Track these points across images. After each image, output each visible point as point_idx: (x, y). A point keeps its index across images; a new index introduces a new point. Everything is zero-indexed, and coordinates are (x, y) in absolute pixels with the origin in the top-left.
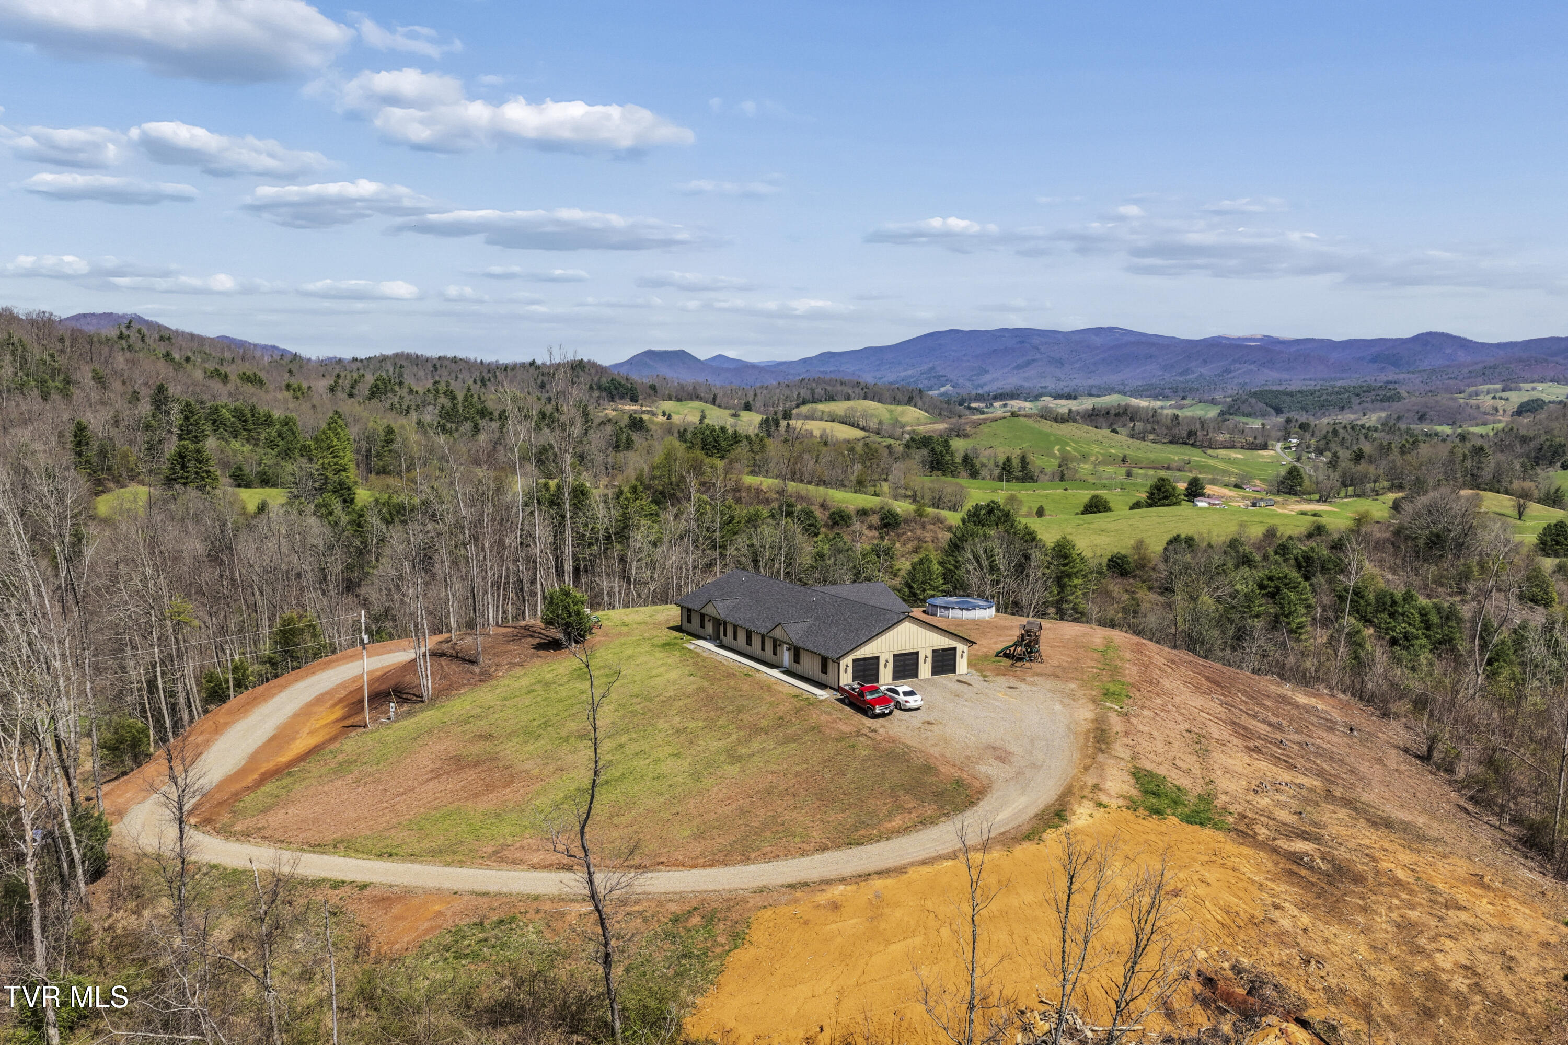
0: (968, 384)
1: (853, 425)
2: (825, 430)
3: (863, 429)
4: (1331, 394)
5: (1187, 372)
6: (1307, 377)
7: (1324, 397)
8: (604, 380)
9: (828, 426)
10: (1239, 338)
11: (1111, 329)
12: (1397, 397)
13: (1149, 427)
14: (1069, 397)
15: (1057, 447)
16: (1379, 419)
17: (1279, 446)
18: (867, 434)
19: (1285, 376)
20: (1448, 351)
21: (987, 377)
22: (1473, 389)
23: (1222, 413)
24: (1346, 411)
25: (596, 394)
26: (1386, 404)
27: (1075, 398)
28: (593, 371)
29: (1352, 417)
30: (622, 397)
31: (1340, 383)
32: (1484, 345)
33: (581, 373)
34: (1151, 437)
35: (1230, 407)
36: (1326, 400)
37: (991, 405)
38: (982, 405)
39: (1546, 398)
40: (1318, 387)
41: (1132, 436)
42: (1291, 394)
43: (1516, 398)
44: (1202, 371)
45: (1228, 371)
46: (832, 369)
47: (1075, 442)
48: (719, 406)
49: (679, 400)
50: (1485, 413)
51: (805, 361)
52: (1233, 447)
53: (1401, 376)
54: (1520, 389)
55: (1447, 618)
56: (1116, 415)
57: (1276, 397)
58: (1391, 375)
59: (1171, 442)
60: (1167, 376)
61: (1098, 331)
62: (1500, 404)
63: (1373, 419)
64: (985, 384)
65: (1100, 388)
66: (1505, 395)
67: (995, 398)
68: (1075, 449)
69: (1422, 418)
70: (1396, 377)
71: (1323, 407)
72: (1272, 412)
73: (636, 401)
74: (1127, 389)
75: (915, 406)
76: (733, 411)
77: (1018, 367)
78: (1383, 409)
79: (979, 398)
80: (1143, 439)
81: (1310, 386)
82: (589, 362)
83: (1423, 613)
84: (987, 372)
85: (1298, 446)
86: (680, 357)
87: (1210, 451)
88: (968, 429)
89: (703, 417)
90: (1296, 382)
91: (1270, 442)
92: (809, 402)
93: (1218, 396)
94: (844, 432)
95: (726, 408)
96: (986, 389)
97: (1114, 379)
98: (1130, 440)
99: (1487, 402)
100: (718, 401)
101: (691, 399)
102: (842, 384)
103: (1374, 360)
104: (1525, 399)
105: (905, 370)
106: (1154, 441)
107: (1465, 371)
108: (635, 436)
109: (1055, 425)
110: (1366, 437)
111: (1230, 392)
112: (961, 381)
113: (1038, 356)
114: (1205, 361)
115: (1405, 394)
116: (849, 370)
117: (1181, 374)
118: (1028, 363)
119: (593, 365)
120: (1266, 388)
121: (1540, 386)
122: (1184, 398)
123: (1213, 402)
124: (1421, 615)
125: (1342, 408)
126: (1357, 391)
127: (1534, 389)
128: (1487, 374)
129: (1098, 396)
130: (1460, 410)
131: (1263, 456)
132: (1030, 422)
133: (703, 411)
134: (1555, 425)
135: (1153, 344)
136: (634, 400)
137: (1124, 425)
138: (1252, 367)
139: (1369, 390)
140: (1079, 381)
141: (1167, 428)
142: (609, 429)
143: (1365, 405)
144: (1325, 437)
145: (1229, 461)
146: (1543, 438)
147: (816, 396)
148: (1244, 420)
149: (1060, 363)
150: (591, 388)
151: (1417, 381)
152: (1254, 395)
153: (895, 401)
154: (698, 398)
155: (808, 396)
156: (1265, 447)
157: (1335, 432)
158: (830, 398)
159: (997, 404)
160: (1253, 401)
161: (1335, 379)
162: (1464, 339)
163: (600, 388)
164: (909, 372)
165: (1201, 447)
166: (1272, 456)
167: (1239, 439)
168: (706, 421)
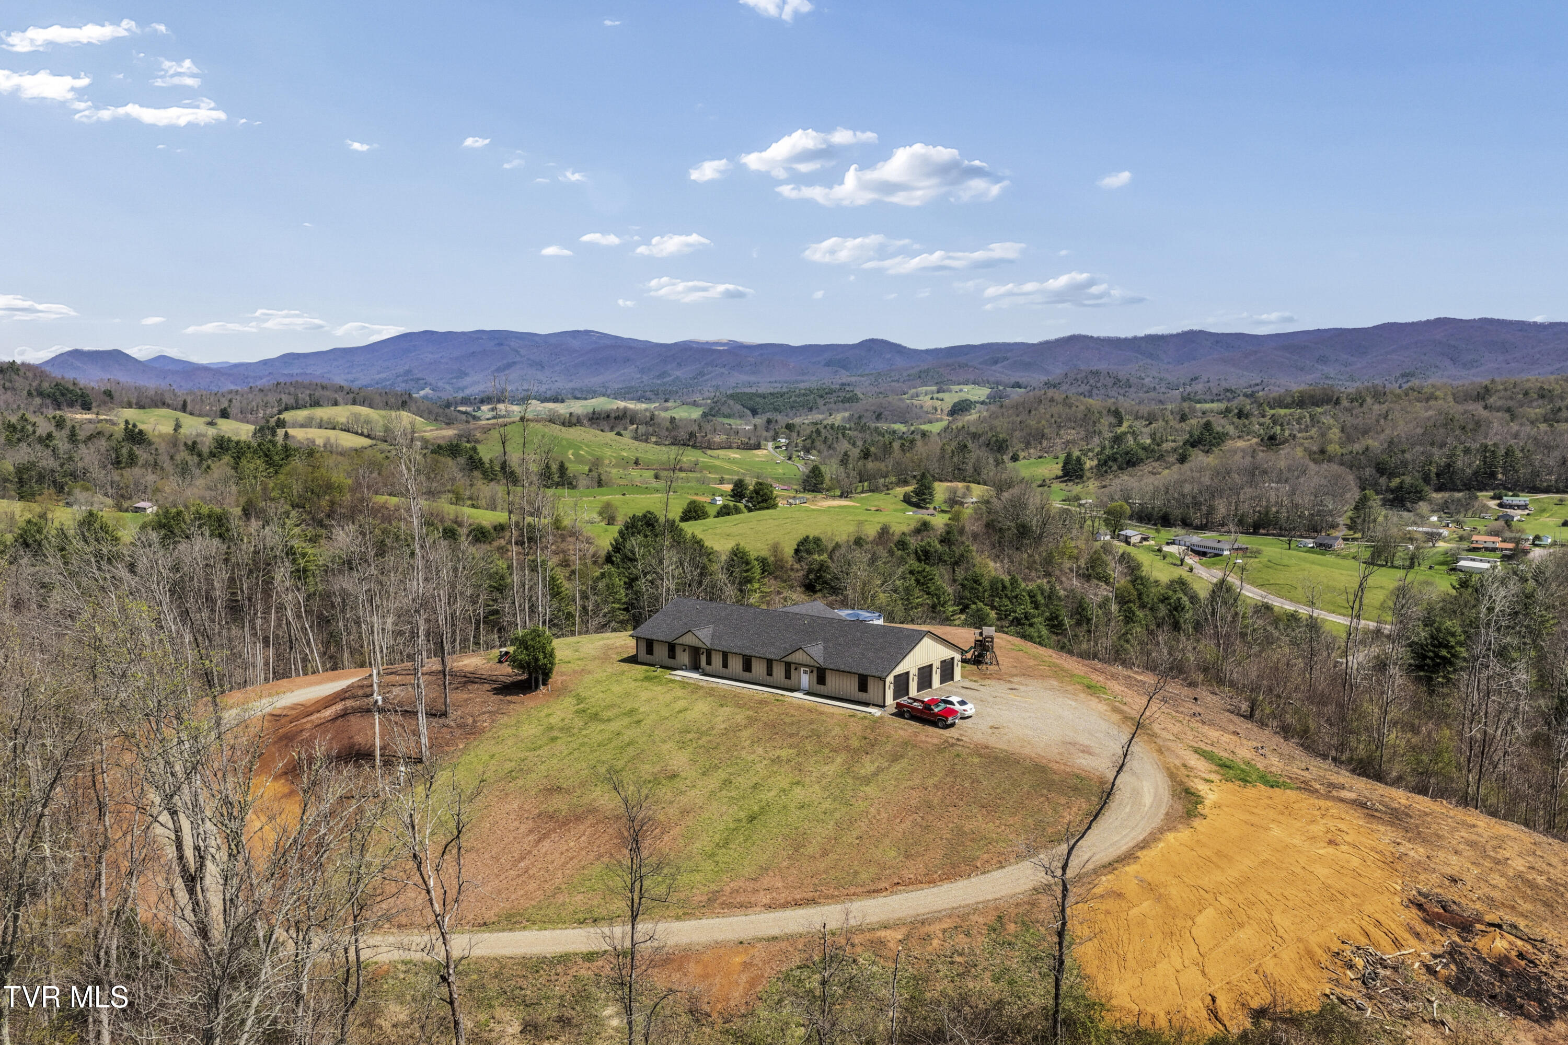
0: (447, 387)
1: (357, 433)
2: (328, 439)
3: (368, 436)
4: (798, 396)
5: (662, 375)
6: (773, 379)
7: (793, 398)
8: (46, 385)
9: (331, 433)
10: (707, 343)
11: (587, 332)
12: (854, 399)
13: (651, 429)
14: (555, 400)
15: (571, 452)
16: (843, 418)
17: (770, 445)
18: (374, 442)
19: (753, 379)
20: (888, 356)
21: (467, 380)
22: (914, 391)
23: (705, 415)
24: (814, 411)
25: (38, 401)
26: (847, 405)
27: (563, 401)
28: (30, 374)
29: (821, 417)
30: (71, 405)
31: (802, 386)
32: (915, 351)
33: (15, 377)
34: (654, 439)
35: (711, 409)
36: (795, 402)
37: (479, 409)
38: (469, 409)
39: (974, 398)
40: (784, 390)
41: (636, 439)
42: (763, 396)
43: (950, 399)
44: (678, 373)
45: (701, 374)
46: (299, 371)
47: (587, 446)
48: (191, 414)
49: (141, 406)
50: (927, 412)
51: (265, 363)
52: (730, 447)
53: (853, 379)
54: (950, 391)
55: (1050, 597)
56: (616, 418)
57: (751, 399)
58: (844, 377)
59: (673, 444)
60: (645, 378)
61: (575, 334)
62: (938, 403)
63: (838, 418)
64: (466, 387)
65: (582, 391)
66: (940, 395)
67: (482, 402)
68: (587, 452)
69: (879, 417)
70: (849, 379)
71: (794, 407)
72: (749, 412)
73: (89, 409)
74: (609, 392)
75: (410, 411)
76: (209, 419)
77: (498, 370)
78: (845, 410)
79: (466, 401)
80: (646, 441)
81: (777, 388)
82: (23, 364)
83: (1032, 595)
84: (466, 374)
85: (787, 446)
86: (116, 357)
87: (709, 452)
88: (478, 435)
89: (178, 427)
90: (764, 384)
91: (763, 442)
92: (293, 408)
93: (698, 398)
94: (349, 441)
95: (200, 415)
96: (468, 392)
97: (594, 381)
98: (637, 443)
99: (926, 402)
100: (189, 408)
101: (157, 406)
102: (323, 388)
103: (828, 364)
104: (956, 400)
105: (379, 373)
106: (656, 443)
107: (905, 374)
108: (138, 451)
109: (563, 429)
110: (844, 435)
111: (707, 394)
112: (440, 384)
113: (518, 359)
114: (679, 365)
115: (861, 396)
116: (317, 372)
117: (659, 377)
118: (509, 366)
119: (27, 367)
120: (738, 391)
121: (966, 388)
122: (666, 401)
123: (695, 404)
124: (1031, 597)
125: (811, 409)
126: (821, 392)
127: (961, 390)
128: (923, 377)
129: (586, 399)
130: (908, 409)
131: (758, 456)
132: (539, 426)
133: (177, 419)
134: (996, 423)
135: (631, 348)
136: (87, 407)
137: (626, 429)
138: (723, 370)
139: (831, 392)
140: (561, 384)
141: (667, 429)
142: (103, 444)
143: (831, 406)
144: (810, 437)
145: (729, 460)
146: (990, 435)
147: (300, 402)
148: (726, 421)
149: (540, 366)
150: (30, 394)
151: (867, 383)
152: (732, 396)
153: (387, 406)
154: (164, 404)
155: (291, 401)
156: (758, 447)
157: (818, 432)
158: (316, 404)
159: (485, 408)
160: (731, 402)
161: (797, 382)
162: (899, 346)
163: (41, 394)
164: (383, 376)
165: (701, 448)
166: (766, 456)
167: (737, 441)
168: (182, 431)
